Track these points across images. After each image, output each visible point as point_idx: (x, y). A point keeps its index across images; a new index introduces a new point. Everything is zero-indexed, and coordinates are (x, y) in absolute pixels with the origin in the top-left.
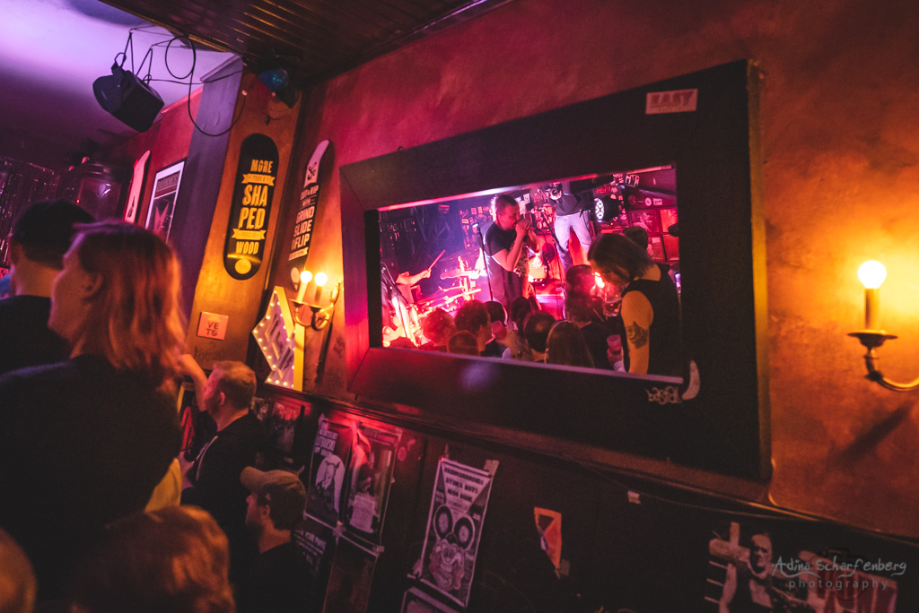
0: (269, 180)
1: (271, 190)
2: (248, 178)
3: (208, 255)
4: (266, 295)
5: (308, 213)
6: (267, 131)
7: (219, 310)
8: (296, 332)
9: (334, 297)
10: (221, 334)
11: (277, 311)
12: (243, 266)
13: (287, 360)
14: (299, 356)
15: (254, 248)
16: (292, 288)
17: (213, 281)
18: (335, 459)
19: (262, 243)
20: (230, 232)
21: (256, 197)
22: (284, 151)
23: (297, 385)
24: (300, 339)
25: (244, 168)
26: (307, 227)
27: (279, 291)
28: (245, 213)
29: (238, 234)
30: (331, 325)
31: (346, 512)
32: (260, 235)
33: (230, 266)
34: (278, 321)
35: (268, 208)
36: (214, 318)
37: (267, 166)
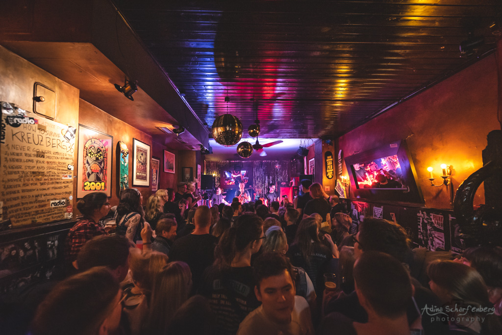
0: (332, 159)
1: (332, 161)
2: (327, 160)
3: (323, 176)
4: (336, 181)
5: (341, 164)
6: (329, 150)
7: (327, 186)
8: (343, 188)
9: (348, 180)
10: (329, 190)
11: (338, 183)
12: (330, 177)
13: (343, 193)
14: (345, 192)
15: (332, 173)
16: (341, 180)
17: (325, 180)
18: (355, 210)
19: (333, 171)
20: (326, 171)
21: (330, 163)
22: (333, 153)
23: (346, 197)
24: (344, 188)
25: (326, 159)
26: (341, 167)
27: (338, 180)
28: (328, 167)
29: (328, 171)
30: (349, 185)
32: (332, 170)
33: (328, 177)
34: (339, 186)
35: (332, 165)
36: (327, 187)
37: (330, 157)
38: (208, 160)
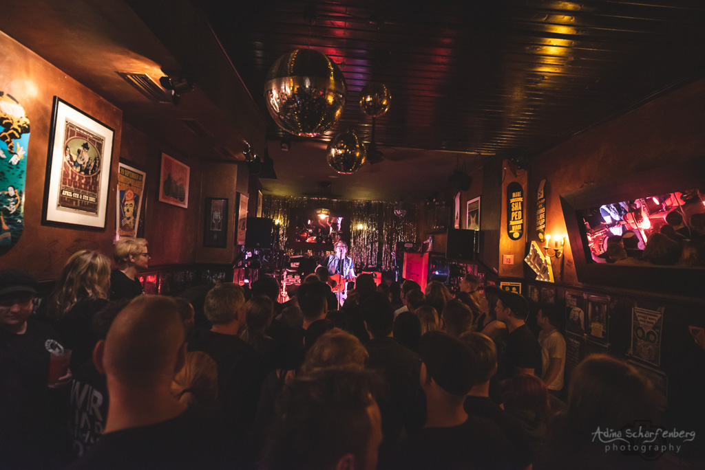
0: (521, 199)
1: (522, 203)
2: (512, 201)
3: (502, 233)
4: (528, 246)
5: (542, 210)
6: (516, 180)
7: (509, 253)
8: (547, 259)
9: (562, 243)
10: (512, 263)
11: (535, 251)
12: (516, 235)
13: (545, 270)
14: (550, 268)
15: (520, 227)
16: (541, 242)
17: (505, 242)
18: (578, 309)
19: (522, 224)
20: (508, 223)
21: (516, 207)
22: (524, 186)
23: (552, 280)
24: (549, 261)
25: (510, 197)
26: (542, 216)
27: (534, 243)
28: (514, 214)
29: (512, 223)
31: (588, 330)
32: (521, 222)
33: (511, 236)
34: (536, 255)
35: (522, 210)
36: (508, 256)
37: (519, 194)
38: (268, 193)
